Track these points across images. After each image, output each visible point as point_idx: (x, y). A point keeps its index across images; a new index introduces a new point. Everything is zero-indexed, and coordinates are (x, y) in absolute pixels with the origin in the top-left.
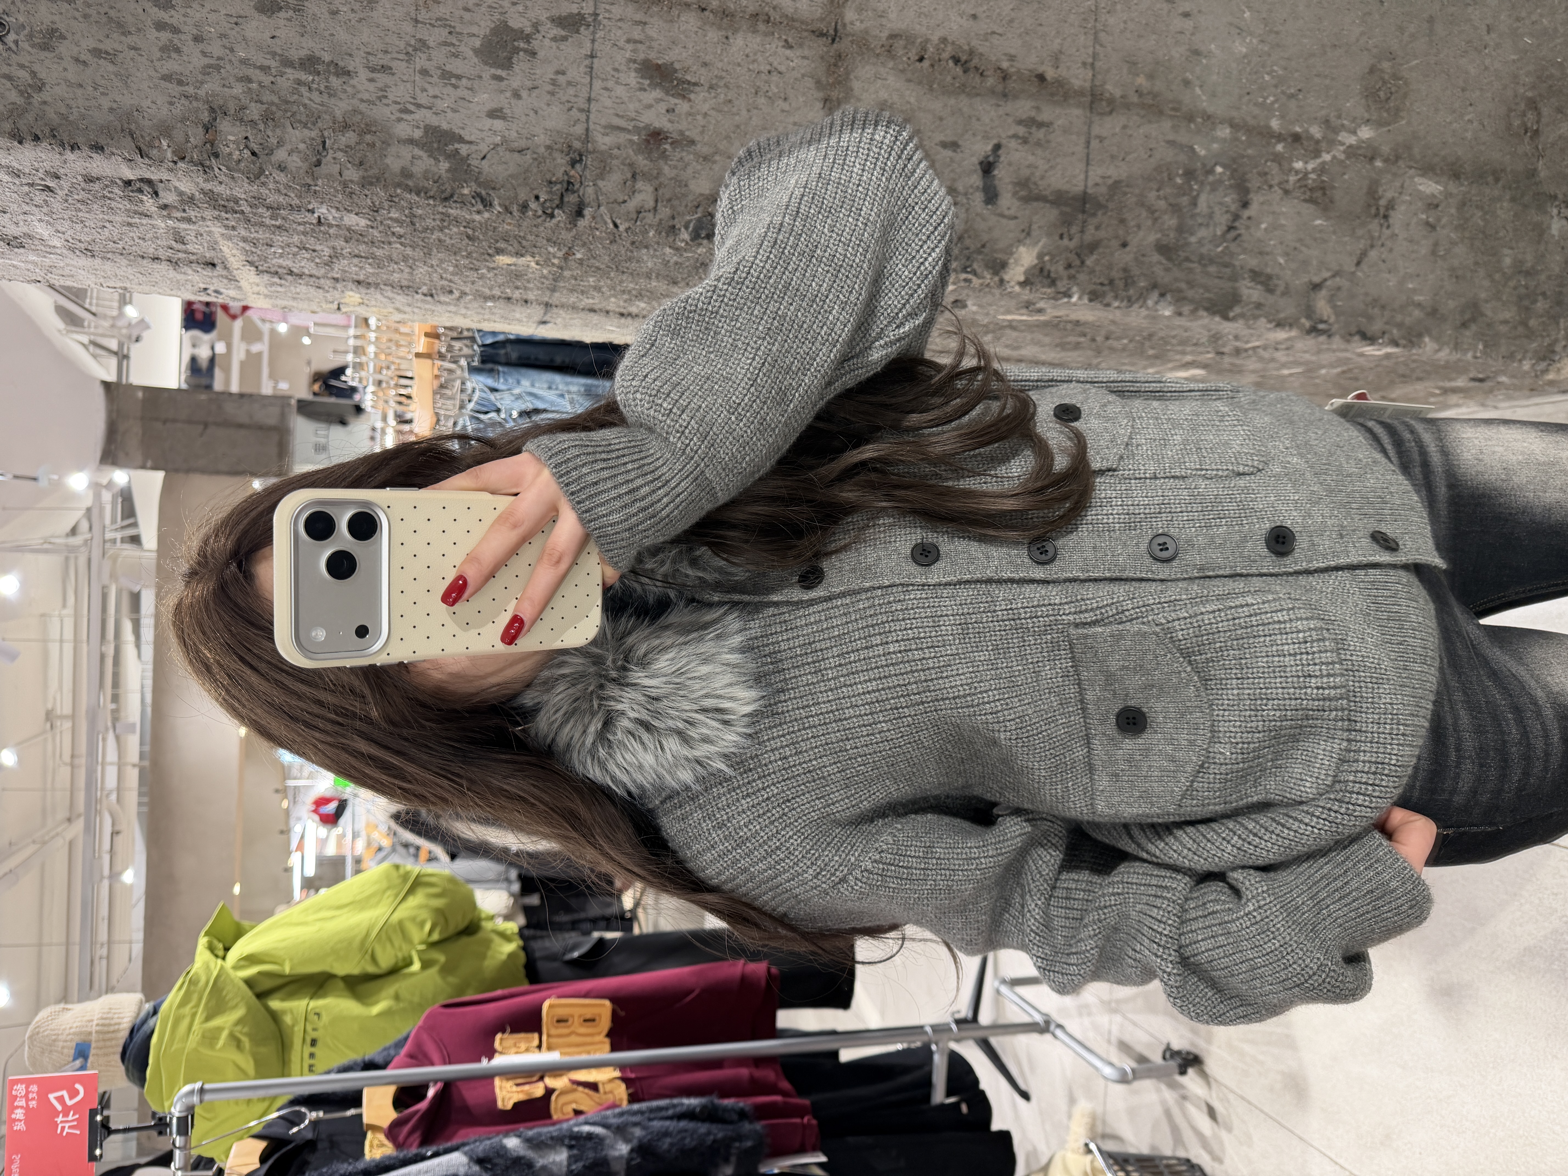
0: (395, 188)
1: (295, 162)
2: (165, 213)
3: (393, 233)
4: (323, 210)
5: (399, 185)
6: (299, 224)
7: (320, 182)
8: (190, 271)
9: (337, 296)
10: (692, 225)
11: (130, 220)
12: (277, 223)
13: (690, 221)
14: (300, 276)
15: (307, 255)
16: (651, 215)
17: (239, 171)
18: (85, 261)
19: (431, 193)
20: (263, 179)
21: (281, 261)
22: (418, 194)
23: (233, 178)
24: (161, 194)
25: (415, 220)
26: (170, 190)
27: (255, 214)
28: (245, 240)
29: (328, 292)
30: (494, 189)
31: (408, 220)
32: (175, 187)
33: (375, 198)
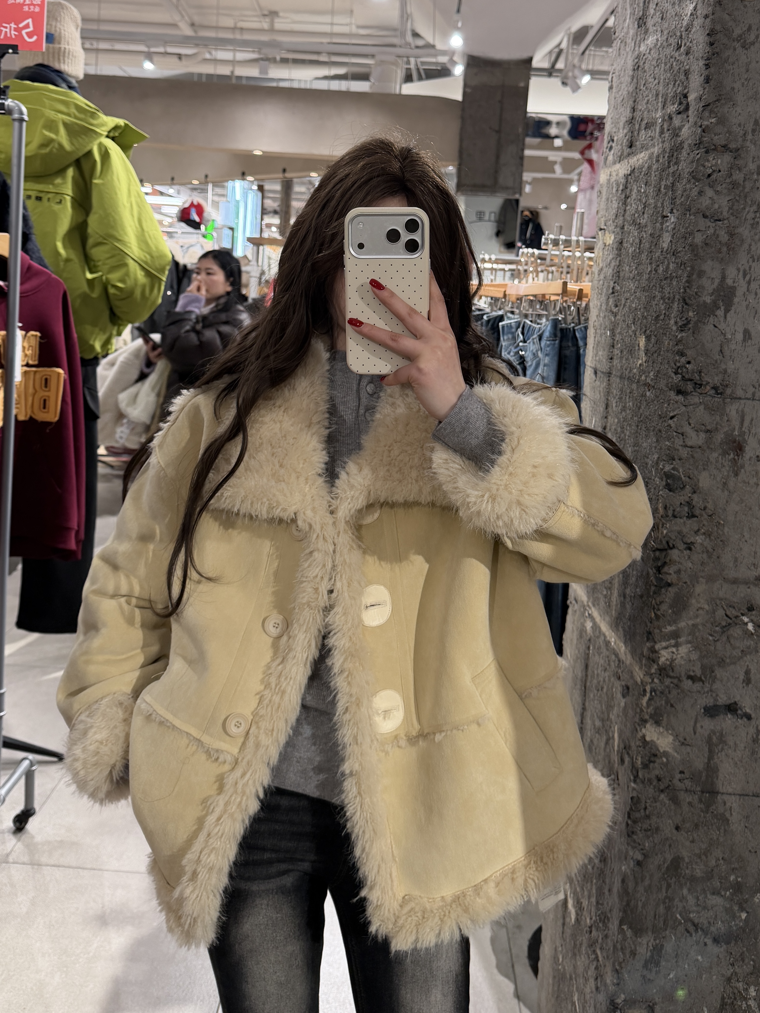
0: (691, 266)
1: (705, 202)
2: (666, 118)
3: (658, 266)
4: (673, 220)
5: (693, 268)
6: (662, 204)
7: (692, 217)
8: (625, 131)
9: (610, 228)
10: (676, 472)
11: (660, 96)
12: (662, 189)
13: (679, 473)
14: (625, 203)
15: (640, 208)
16: (681, 443)
17: (697, 166)
18: (630, 63)
19: (688, 290)
20: (693, 181)
21: (635, 191)
22: (687, 281)
23: (692, 162)
24: (679, 116)
25: (669, 281)
26: (682, 122)
27: (668, 175)
28: (650, 168)
29: (613, 222)
30: (694, 333)
31: (669, 275)
32: (684, 125)
33: (683, 253)
